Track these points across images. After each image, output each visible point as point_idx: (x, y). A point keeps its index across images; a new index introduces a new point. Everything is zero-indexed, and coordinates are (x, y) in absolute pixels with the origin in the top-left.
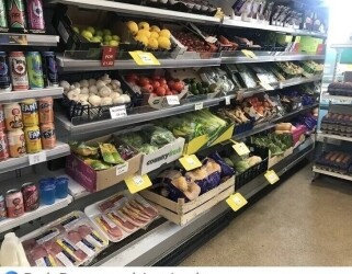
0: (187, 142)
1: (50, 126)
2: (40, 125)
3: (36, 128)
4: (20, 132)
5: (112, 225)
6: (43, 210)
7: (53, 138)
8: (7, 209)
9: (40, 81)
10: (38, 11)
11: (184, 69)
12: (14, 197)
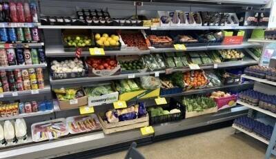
0: (119, 94)
1: (41, 79)
2: (37, 79)
3: (35, 80)
4: (28, 81)
5: (76, 127)
6: (40, 113)
7: (43, 85)
8: (25, 109)
9: (37, 61)
10: (35, 33)
11: (124, 56)
12: (26, 105)
